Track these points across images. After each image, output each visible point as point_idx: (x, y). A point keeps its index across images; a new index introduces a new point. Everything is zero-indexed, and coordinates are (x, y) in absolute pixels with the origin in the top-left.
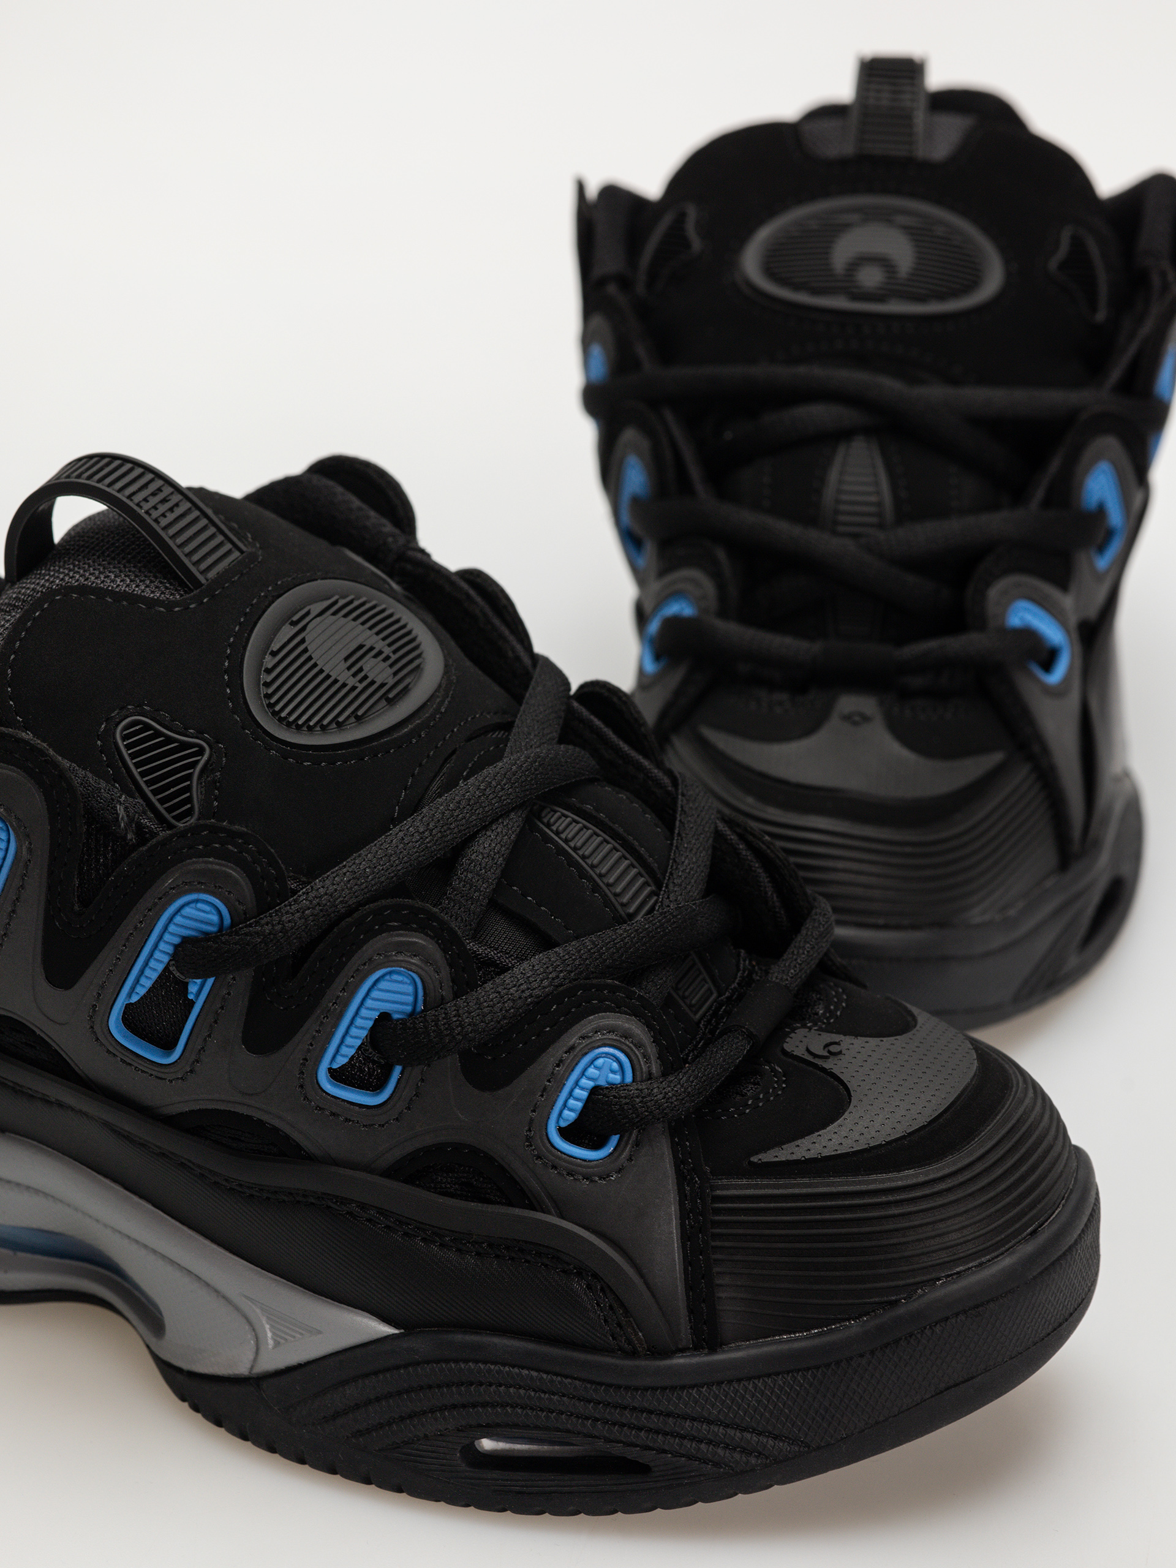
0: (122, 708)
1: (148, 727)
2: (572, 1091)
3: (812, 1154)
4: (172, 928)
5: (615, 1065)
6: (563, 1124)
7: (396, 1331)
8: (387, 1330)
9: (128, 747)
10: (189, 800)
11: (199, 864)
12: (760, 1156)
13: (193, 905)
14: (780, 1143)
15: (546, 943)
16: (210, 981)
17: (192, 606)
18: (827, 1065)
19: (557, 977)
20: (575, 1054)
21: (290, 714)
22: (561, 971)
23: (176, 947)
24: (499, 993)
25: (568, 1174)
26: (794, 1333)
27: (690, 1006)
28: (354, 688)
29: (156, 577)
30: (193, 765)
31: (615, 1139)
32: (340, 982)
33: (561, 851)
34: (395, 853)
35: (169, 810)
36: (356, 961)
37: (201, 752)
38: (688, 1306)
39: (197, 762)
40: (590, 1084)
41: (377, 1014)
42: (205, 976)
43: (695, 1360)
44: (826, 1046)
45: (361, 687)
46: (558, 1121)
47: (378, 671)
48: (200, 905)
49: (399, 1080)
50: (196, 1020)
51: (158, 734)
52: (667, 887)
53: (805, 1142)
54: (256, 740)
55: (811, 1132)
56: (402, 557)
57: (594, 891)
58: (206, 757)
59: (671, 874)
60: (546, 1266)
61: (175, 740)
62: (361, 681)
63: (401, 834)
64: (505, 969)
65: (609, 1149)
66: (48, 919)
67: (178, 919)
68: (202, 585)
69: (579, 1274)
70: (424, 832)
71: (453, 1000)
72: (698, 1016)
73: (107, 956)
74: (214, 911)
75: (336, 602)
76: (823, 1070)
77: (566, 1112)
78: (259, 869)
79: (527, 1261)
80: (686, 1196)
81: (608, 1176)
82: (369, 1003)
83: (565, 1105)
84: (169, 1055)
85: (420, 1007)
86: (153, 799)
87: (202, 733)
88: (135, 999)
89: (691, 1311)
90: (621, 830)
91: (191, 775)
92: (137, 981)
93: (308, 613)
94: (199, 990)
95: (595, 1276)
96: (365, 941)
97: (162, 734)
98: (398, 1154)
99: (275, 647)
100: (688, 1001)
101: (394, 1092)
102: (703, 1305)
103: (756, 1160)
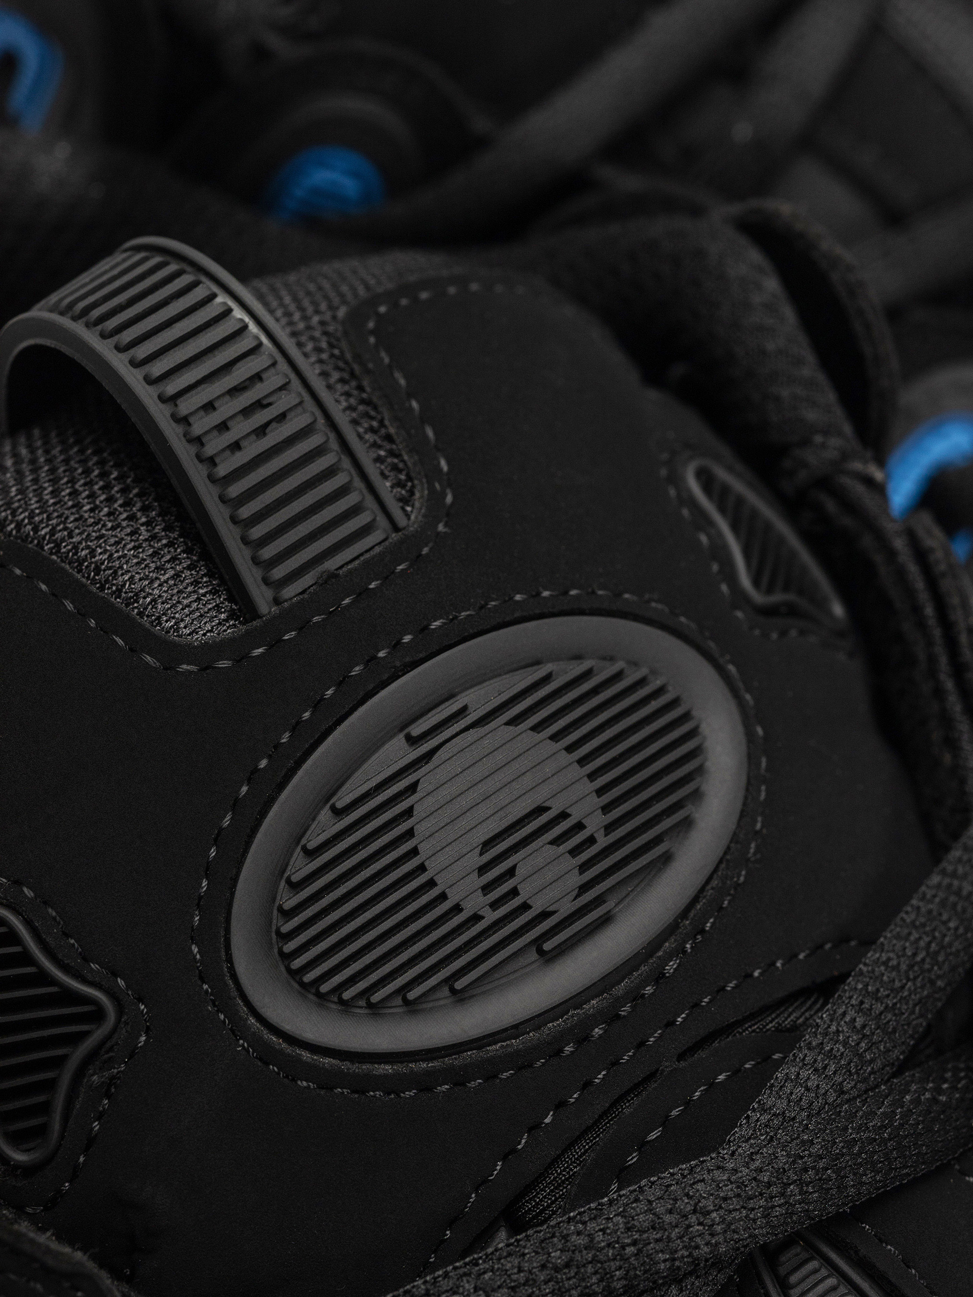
1: (13, 938)
10: (46, 1108)
28: (476, 918)
30: (76, 1039)
37: (97, 1016)
39: (84, 1035)
45: (491, 916)
47: (547, 880)
51: (26, 957)
54: (219, 1011)
61: (53, 982)
62: (498, 903)
68: (260, 616)
87: (114, 976)
91: (64, 1058)
97: (33, 961)
99: (343, 799)
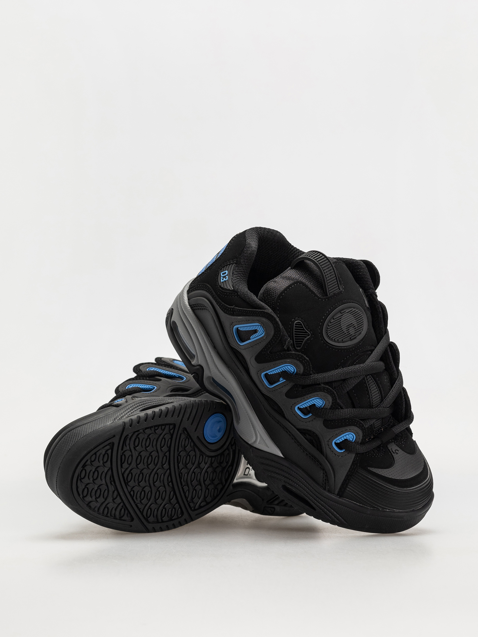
0: (298, 318)
1: (301, 325)
2: (342, 437)
3: (380, 473)
4: (284, 368)
5: (352, 437)
6: (336, 442)
7: (283, 457)
8: (281, 455)
9: (295, 327)
10: (301, 344)
11: (296, 361)
12: (370, 468)
13: (290, 366)
14: (375, 467)
15: (354, 407)
16: (285, 380)
17: (323, 300)
18: (393, 454)
19: (351, 415)
20: (346, 431)
21: (330, 335)
22: (353, 415)
23: (283, 371)
24: (338, 413)
25: (332, 451)
26: (357, 503)
27: (374, 427)
28: (345, 334)
29: (320, 289)
30: (306, 337)
31: (344, 450)
32: (310, 395)
33: (367, 387)
34: (334, 376)
35: (296, 344)
36: (315, 393)
37: (309, 335)
38: (340, 487)
39: (307, 337)
40: (346, 438)
41: (313, 404)
42: (284, 379)
43: (336, 498)
44: (396, 450)
46: (336, 441)
47: (352, 331)
48: (292, 367)
49: (310, 416)
50: (279, 384)
51: (302, 327)
52: (383, 402)
53: (380, 470)
54: (320, 337)
55: (382, 468)
56: (371, 295)
57: (368, 398)
58: (309, 337)
59: (386, 399)
60: (318, 464)
61: (305, 330)
62: (347, 333)
63: (337, 372)
64: (342, 408)
65: (342, 451)
66: (262, 351)
67: (286, 367)
68: (328, 296)
69: (323, 470)
70: (342, 374)
71: (329, 409)
72: (374, 430)
73: (269, 364)
74: (294, 370)
75: (352, 310)
76: (392, 455)
77: (338, 441)
78: (306, 368)
79: (315, 461)
80: (352, 468)
81: (339, 456)
82: (313, 401)
83: (338, 439)
84: (270, 386)
85: (322, 407)
86: (295, 343)
87: (311, 331)
88: (269, 374)
89: (340, 489)
90: (381, 387)
91: (304, 339)
92: (272, 371)
93: (345, 312)
94: (282, 380)
95: (326, 472)
96: (319, 391)
97: (303, 328)
98: (302, 427)
99: (335, 318)
100: (374, 426)
101: (308, 418)
102: (343, 489)
103: (369, 469)
